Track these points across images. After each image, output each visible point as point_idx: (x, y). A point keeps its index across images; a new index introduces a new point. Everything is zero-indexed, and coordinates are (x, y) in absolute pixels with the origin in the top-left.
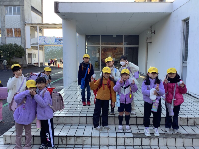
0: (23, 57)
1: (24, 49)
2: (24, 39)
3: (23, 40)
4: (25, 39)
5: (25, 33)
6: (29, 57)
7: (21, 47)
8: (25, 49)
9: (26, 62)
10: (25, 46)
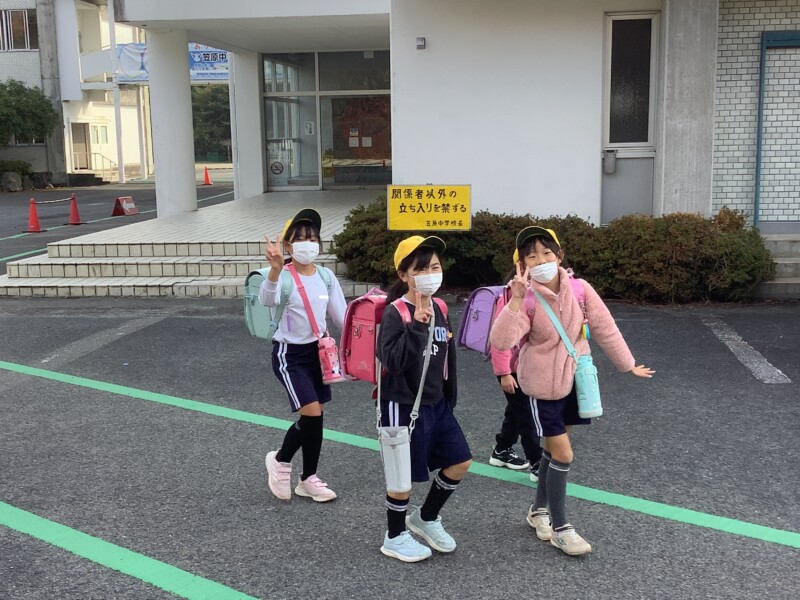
0: (50, 141)
1: (53, 102)
2: (51, 60)
3: (47, 63)
4: (54, 59)
5: (55, 32)
6: (75, 140)
7: (37, 94)
8: (59, 103)
9: (64, 160)
10: (56, 89)
